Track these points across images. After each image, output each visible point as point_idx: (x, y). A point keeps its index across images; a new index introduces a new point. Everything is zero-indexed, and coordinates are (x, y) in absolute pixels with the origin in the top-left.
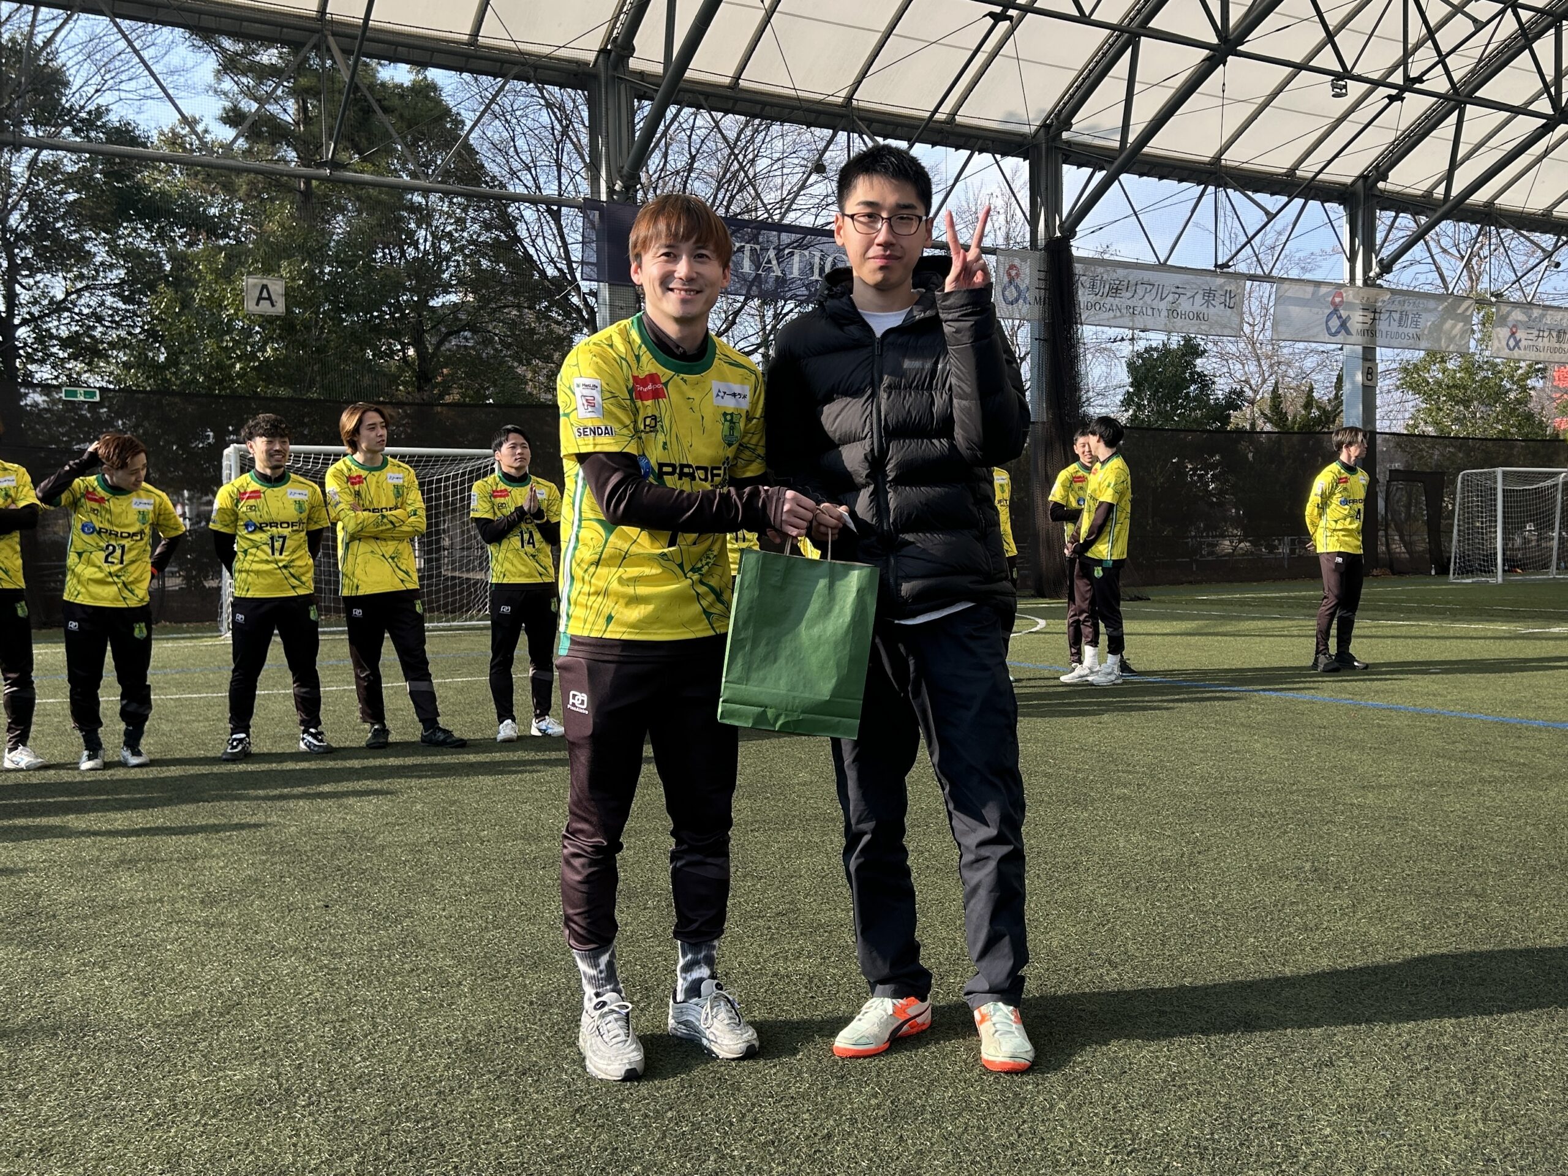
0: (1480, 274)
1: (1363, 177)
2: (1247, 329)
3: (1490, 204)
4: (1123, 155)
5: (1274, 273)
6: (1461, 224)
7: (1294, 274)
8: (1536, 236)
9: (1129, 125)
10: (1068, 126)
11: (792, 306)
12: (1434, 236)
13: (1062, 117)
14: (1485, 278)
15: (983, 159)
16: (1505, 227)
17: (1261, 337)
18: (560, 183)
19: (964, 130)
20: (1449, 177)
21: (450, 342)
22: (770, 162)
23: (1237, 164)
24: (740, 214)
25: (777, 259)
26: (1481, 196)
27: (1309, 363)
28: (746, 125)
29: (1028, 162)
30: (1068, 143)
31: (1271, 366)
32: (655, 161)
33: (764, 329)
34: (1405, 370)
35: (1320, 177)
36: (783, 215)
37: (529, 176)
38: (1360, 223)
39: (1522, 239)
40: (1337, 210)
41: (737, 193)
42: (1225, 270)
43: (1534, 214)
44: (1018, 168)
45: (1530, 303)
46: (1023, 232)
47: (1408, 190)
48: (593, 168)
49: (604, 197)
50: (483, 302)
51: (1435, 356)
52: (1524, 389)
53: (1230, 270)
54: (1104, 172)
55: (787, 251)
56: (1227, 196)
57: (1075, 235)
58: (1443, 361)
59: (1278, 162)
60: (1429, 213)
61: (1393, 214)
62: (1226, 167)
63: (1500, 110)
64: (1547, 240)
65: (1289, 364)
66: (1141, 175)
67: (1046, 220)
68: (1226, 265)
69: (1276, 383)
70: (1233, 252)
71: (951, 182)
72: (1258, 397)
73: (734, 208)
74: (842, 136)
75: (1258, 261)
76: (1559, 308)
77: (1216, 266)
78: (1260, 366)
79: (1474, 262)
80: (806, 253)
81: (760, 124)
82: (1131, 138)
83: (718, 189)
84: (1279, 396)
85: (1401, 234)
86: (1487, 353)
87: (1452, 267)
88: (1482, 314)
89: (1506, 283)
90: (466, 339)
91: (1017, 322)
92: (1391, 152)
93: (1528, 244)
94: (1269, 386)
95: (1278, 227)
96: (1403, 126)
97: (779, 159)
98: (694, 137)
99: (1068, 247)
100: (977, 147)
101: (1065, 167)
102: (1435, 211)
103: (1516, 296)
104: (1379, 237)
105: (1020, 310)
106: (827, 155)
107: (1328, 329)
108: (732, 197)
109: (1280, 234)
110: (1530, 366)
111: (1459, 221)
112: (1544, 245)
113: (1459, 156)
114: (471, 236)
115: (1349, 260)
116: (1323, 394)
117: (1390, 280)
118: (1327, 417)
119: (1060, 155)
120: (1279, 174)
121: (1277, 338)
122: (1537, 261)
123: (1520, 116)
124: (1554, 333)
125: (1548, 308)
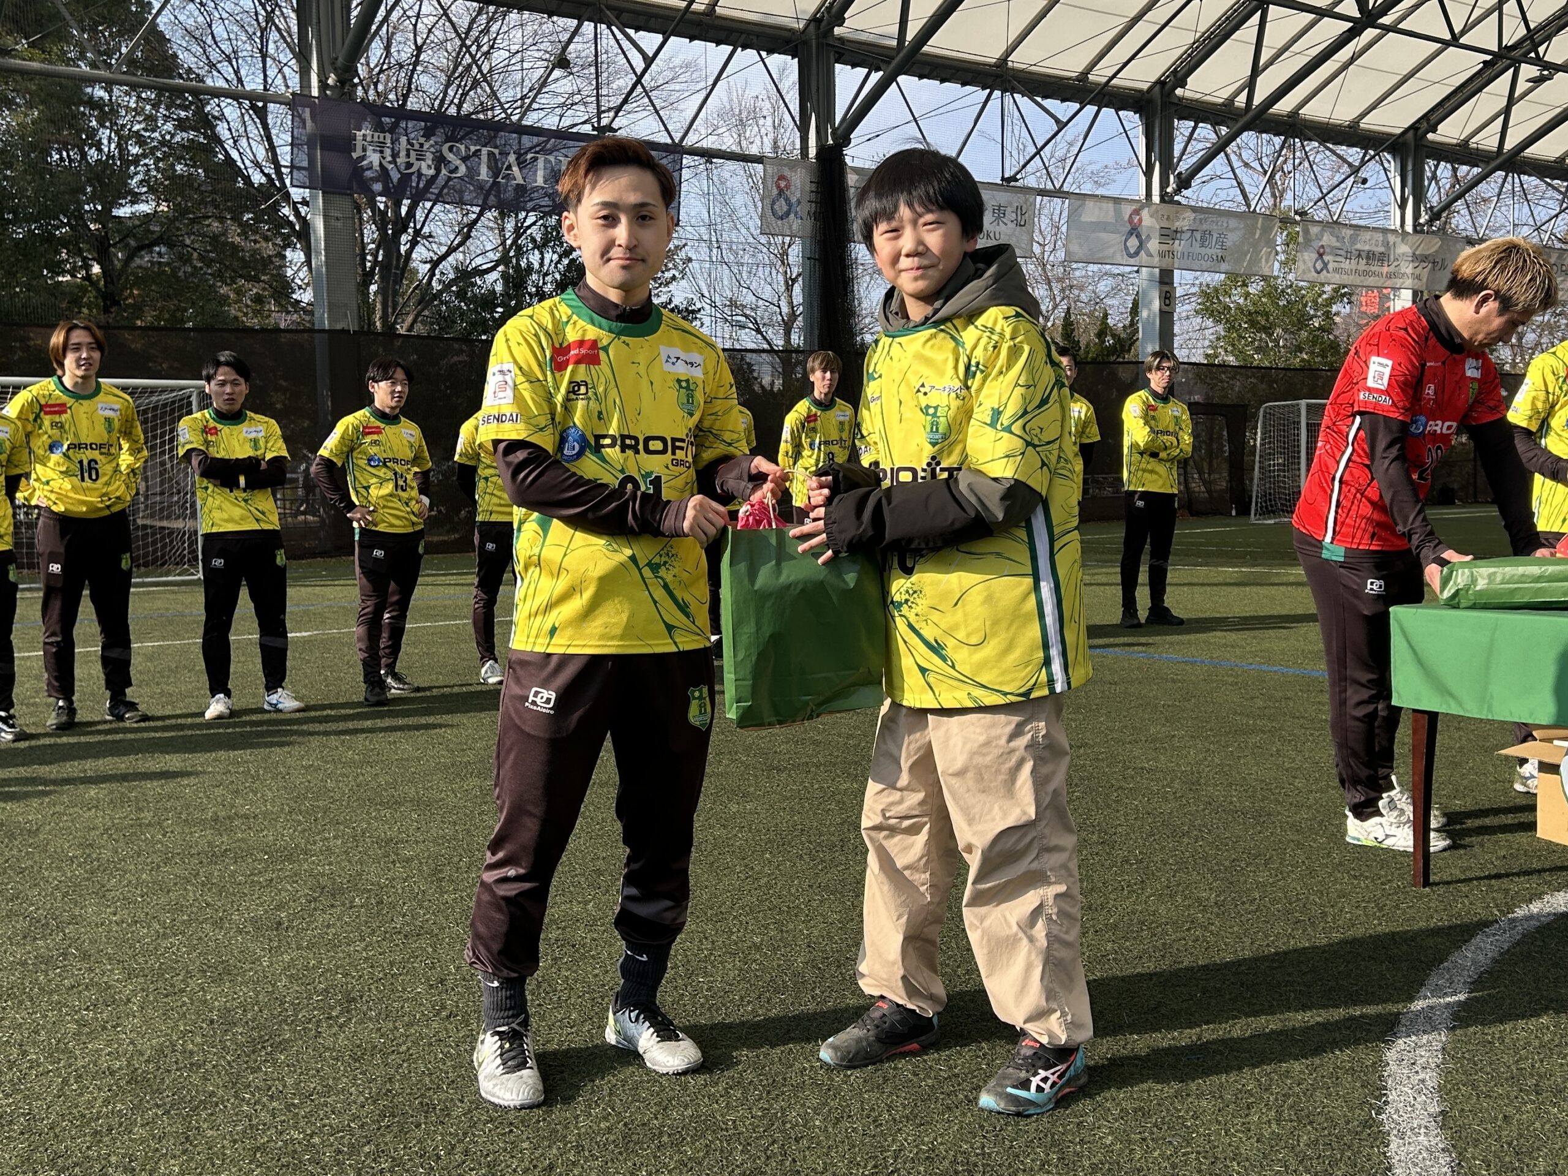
0: (1284, 190)
1: (1160, 83)
2: (1037, 249)
3: (1294, 113)
4: (901, 55)
5: (1066, 188)
6: (1264, 135)
7: (1087, 189)
8: (1342, 150)
9: (907, 21)
10: (841, 21)
11: (534, 219)
12: (1235, 149)
13: (834, 10)
14: (1289, 195)
15: (747, 56)
16: (1311, 140)
17: (1051, 258)
18: (265, 76)
19: (723, 23)
20: (1251, 84)
21: (142, 257)
22: (507, 54)
23: (1024, 66)
24: (472, 113)
25: (519, 165)
26: (1284, 106)
27: (1103, 286)
28: (479, 13)
29: (796, 60)
30: (841, 40)
31: (1063, 290)
32: (376, 50)
33: (503, 243)
34: (1204, 294)
35: (1114, 82)
36: (523, 115)
37: (230, 69)
38: (1157, 134)
39: (1327, 152)
40: (1132, 119)
41: (470, 90)
42: (1012, 184)
43: (1340, 125)
44: (786, 67)
45: (1336, 222)
46: (791, 138)
47: (1208, 98)
48: (302, 57)
49: (315, 92)
50: (180, 212)
51: (1239, 279)
52: (1328, 315)
53: (1018, 184)
54: (881, 73)
55: (529, 156)
56: (1015, 101)
57: (849, 143)
58: (1244, 285)
59: (1070, 65)
60: (1230, 123)
61: (1192, 124)
62: (1013, 69)
63: (1302, 11)
64: (1354, 154)
65: (1082, 288)
66: (921, 77)
67: (817, 127)
68: (1013, 179)
69: (1069, 309)
70: (1022, 163)
71: (711, 81)
72: (1049, 324)
73: (467, 107)
74: (588, 27)
75: (1048, 174)
76: (1367, 228)
77: (1003, 179)
78: (1051, 289)
79: (1277, 177)
80: (551, 158)
81: (495, 13)
82: (910, 36)
83: (448, 86)
84: (1072, 324)
85: (1201, 146)
86: (1291, 277)
87: (1255, 183)
88: (1285, 233)
89: (1310, 200)
90: (160, 254)
91: (787, 240)
92: (1189, 55)
93: (1334, 158)
94: (1060, 313)
95: (1069, 138)
96: (1202, 28)
97: (518, 52)
98: (419, 25)
99: (841, 156)
100: (740, 43)
101: (838, 67)
102: (1236, 121)
103: (1321, 214)
104: (1177, 149)
105: (791, 227)
106: (572, 47)
107: (1126, 248)
108: (465, 94)
109: (1071, 144)
110: (1336, 291)
111: (1261, 132)
112: (1350, 160)
113: (1262, 62)
114: (163, 136)
115: (1145, 174)
116: (1117, 320)
117: (1190, 196)
118: (1122, 346)
119: (832, 54)
120: (1070, 79)
121: (1069, 259)
122: (1343, 177)
123: (1326, 19)
124: (1364, 255)
125: (1359, 228)
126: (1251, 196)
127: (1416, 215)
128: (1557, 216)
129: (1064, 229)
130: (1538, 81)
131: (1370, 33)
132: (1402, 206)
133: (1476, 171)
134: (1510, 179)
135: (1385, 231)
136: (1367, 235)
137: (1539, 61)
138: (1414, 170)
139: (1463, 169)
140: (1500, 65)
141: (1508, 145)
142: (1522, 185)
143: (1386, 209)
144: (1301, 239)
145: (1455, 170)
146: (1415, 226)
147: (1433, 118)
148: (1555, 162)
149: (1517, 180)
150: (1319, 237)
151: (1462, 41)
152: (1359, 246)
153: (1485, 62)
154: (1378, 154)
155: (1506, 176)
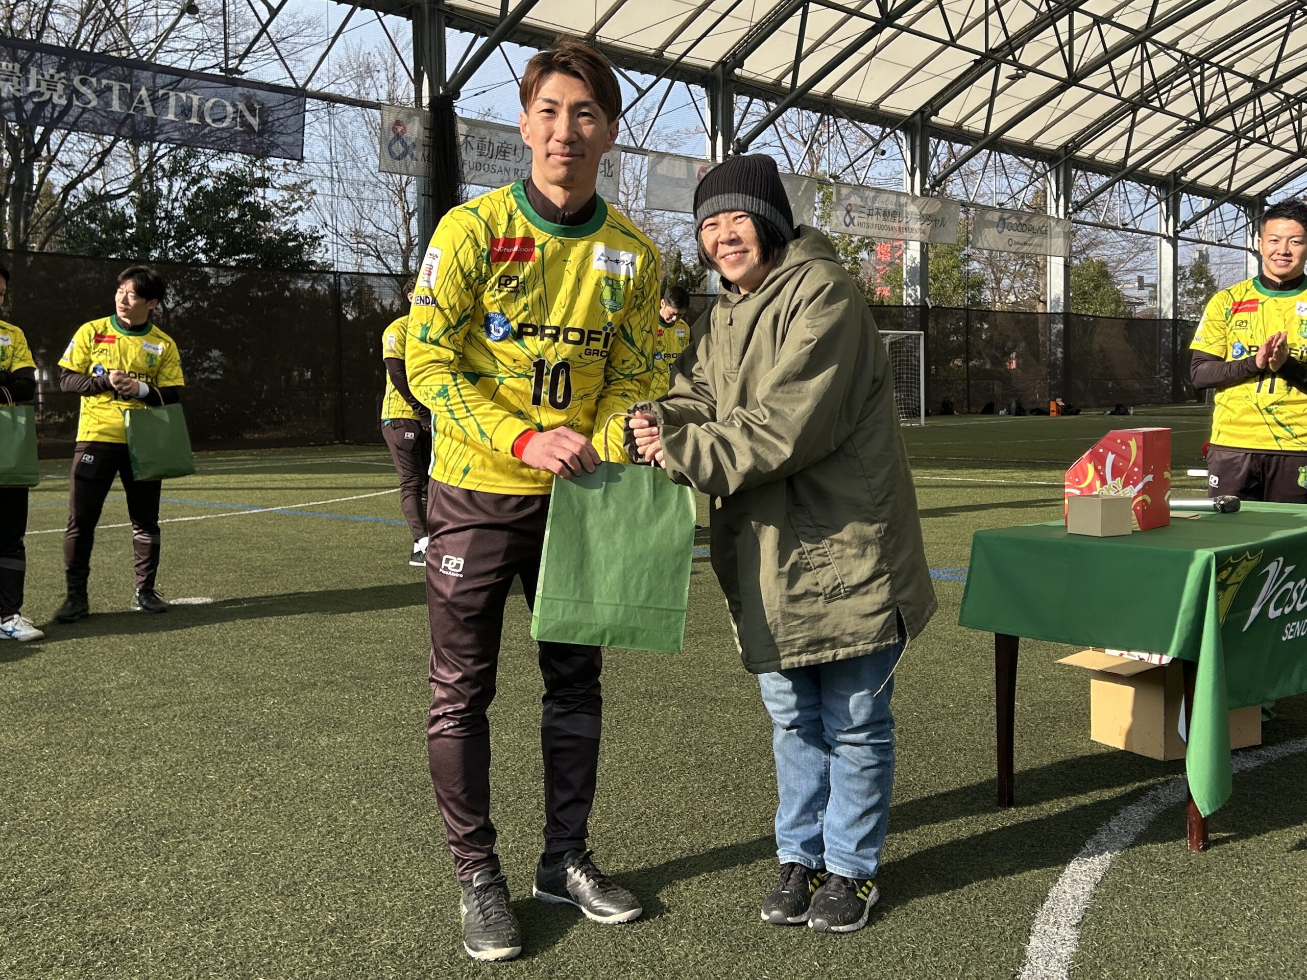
0: (820, 158)
1: (722, 63)
2: (622, 197)
3: (829, 94)
4: (504, 22)
5: (646, 147)
6: (804, 112)
7: (663, 148)
8: (865, 126)
11: (166, 149)
12: (781, 122)
14: (824, 163)
15: (366, 15)
16: (841, 117)
17: (634, 206)
20: (795, 68)
23: (609, 41)
24: (106, 51)
25: (151, 100)
26: (821, 88)
29: (411, 21)
30: (451, 7)
33: (137, 170)
35: (684, 59)
36: (155, 55)
38: (720, 105)
39: (854, 129)
40: (699, 91)
43: (864, 106)
44: (401, 26)
45: (861, 185)
46: (405, 90)
47: (760, 78)
52: (856, 260)
54: (486, 38)
57: (459, 96)
59: (647, 43)
60: (779, 100)
61: (748, 99)
62: (601, 43)
63: (836, 9)
64: (875, 130)
65: (659, 232)
66: (522, 44)
67: (429, 81)
71: (332, 34)
73: (101, 46)
75: (631, 133)
76: (884, 191)
79: (815, 147)
80: (183, 95)
82: (511, 8)
83: (81, 26)
85: (754, 118)
86: (826, 228)
87: (797, 151)
88: (822, 193)
89: (840, 167)
91: (404, 179)
92: (745, 41)
93: (860, 133)
95: (648, 105)
96: (756, 20)
99: (450, 107)
100: (359, 3)
101: (448, 30)
102: (784, 98)
103: (850, 178)
104: (736, 119)
105: (407, 167)
108: (98, 35)
109: (648, 111)
110: (861, 240)
111: (802, 109)
112: (872, 135)
113: (804, 50)
115: (711, 138)
116: (689, 260)
118: (693, 281)
119: (443, 18)
120: (647, 55)
121: (648, 209)
122: (865, 150)
123: (854, 17)
124: (881, 212)
125: (879, 191)
126: (794, 162)
127: (923, 183)
128: (1027, 187)
129: (644, 182)
130: (1014, 78)
131: (888, 32)
132: (912, 175)
133: (967, 148)
134: (993, 157)
135: (899, 194)
136: (884, 197)
137: (1014, 63)
138: (921, 145)
139: (957, 147)
140: (985, 65)
141: (992, 130)
142: (1002, 161)
143: (899, 176)
144: (834, 199)
145: (951, 146)
146: (922, 191)
147: (936, 104)
148: (1026, 144)
149: (998, 157)
150: (848, 197)
151: (958, 42)
152: (877, 205)
153: (975, 61)
154: (894, 132)
155: (990, 154)
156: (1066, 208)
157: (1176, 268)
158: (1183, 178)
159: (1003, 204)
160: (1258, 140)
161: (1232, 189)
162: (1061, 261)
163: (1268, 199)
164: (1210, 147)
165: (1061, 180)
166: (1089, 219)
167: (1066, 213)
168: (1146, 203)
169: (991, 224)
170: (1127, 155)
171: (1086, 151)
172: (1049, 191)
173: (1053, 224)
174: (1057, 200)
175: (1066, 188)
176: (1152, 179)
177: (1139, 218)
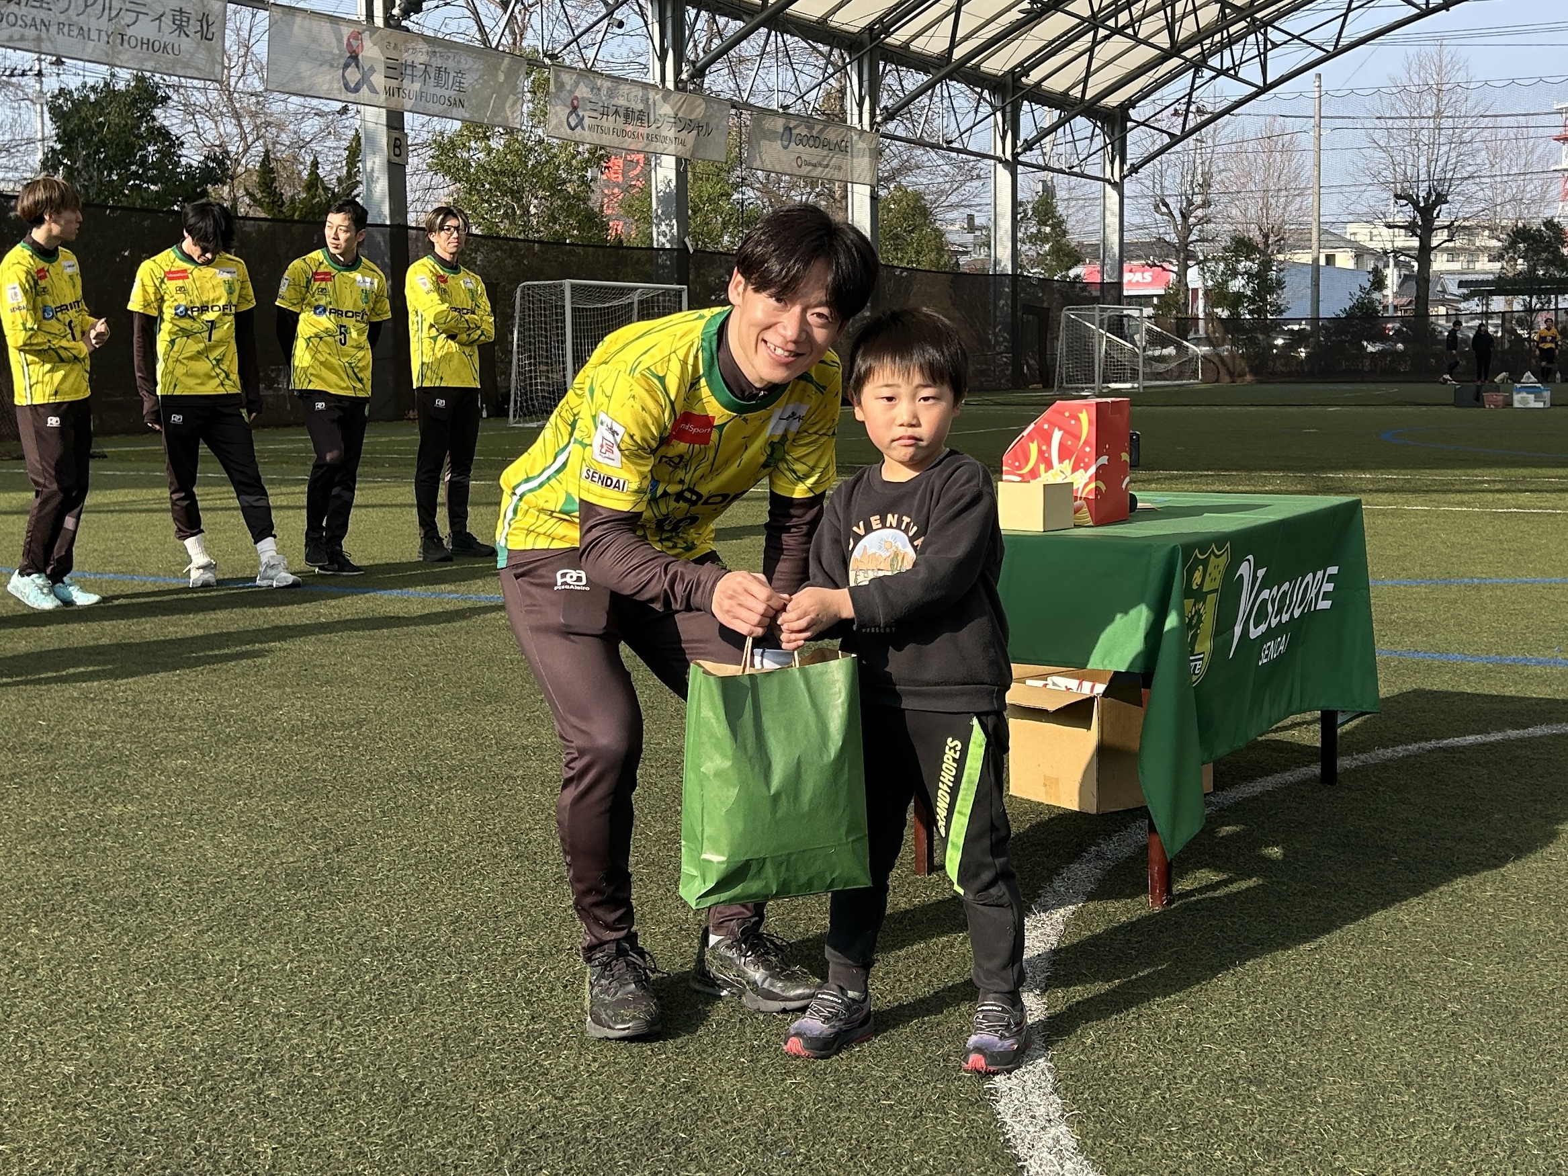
34: (438, 145)
45: (590, 71)
58: (486, 137)
69: (266, 152)
76: (624, 80)
84: (271, 171)
89: (561, 41)
103: (573, 59)
110: (592, 152)
116: (331, 171)
117: (420, 22)
124: (622, 112)
125: (617, 80)
126: (490, 32)
127: (678, 71)
128: (820, 84)
129: (256, 49)
132: (662, 58)
133: (738, 25)
134: (772, 38)
135: (645, 86)
136: (624, 88)
138: (673, 17)
139: (721, 21)
142: (785, 45)
143: (642, 60)
144: (552, 88)
145: (715, 20)
146: (676, 83)
148: (817, 22)
149: (780, 39)
150: (572, 86)
152: (615, 101)
155: (770, 34)
156: (873, 115)
157: (1015, 203)
158: (1024, 79)
159: (788, 107)
160: (1119, 31)
161: (1087, 98)
162: (867, 190)
163: (1131, 111)
164: (1059, 37)
165: (866, 77)
166: (901, 132)
167: (872, 123)
168: (976, 112)
169: (771, 135)
170: (953, 45)
171: (898, 38)
172: (849, 90)
173: (855, 138)
174: (860, 105)
175: (874, 87)
176: (985, 80)
177: (968, 134)
